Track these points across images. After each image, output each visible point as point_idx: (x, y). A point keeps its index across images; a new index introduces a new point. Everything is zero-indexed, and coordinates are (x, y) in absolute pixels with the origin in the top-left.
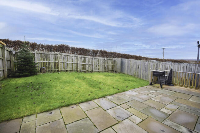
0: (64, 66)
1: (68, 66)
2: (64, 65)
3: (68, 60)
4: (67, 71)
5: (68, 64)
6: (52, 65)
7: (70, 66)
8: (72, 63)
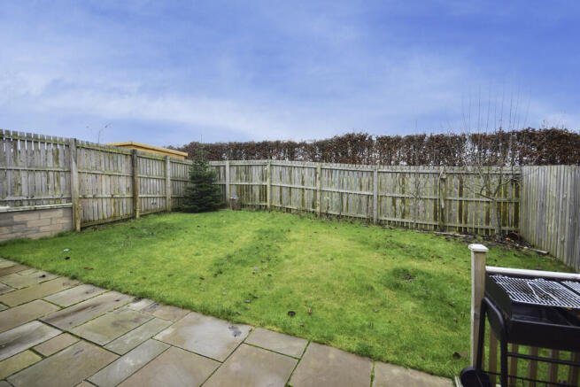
0: (281, 197)
1: (290, 195)
2: (281, 192)
3: (291, 179)
4: (289, 210)
5: (290, 191)
6: (257, 191)
7: (296, 195)
8: (303, 189)
